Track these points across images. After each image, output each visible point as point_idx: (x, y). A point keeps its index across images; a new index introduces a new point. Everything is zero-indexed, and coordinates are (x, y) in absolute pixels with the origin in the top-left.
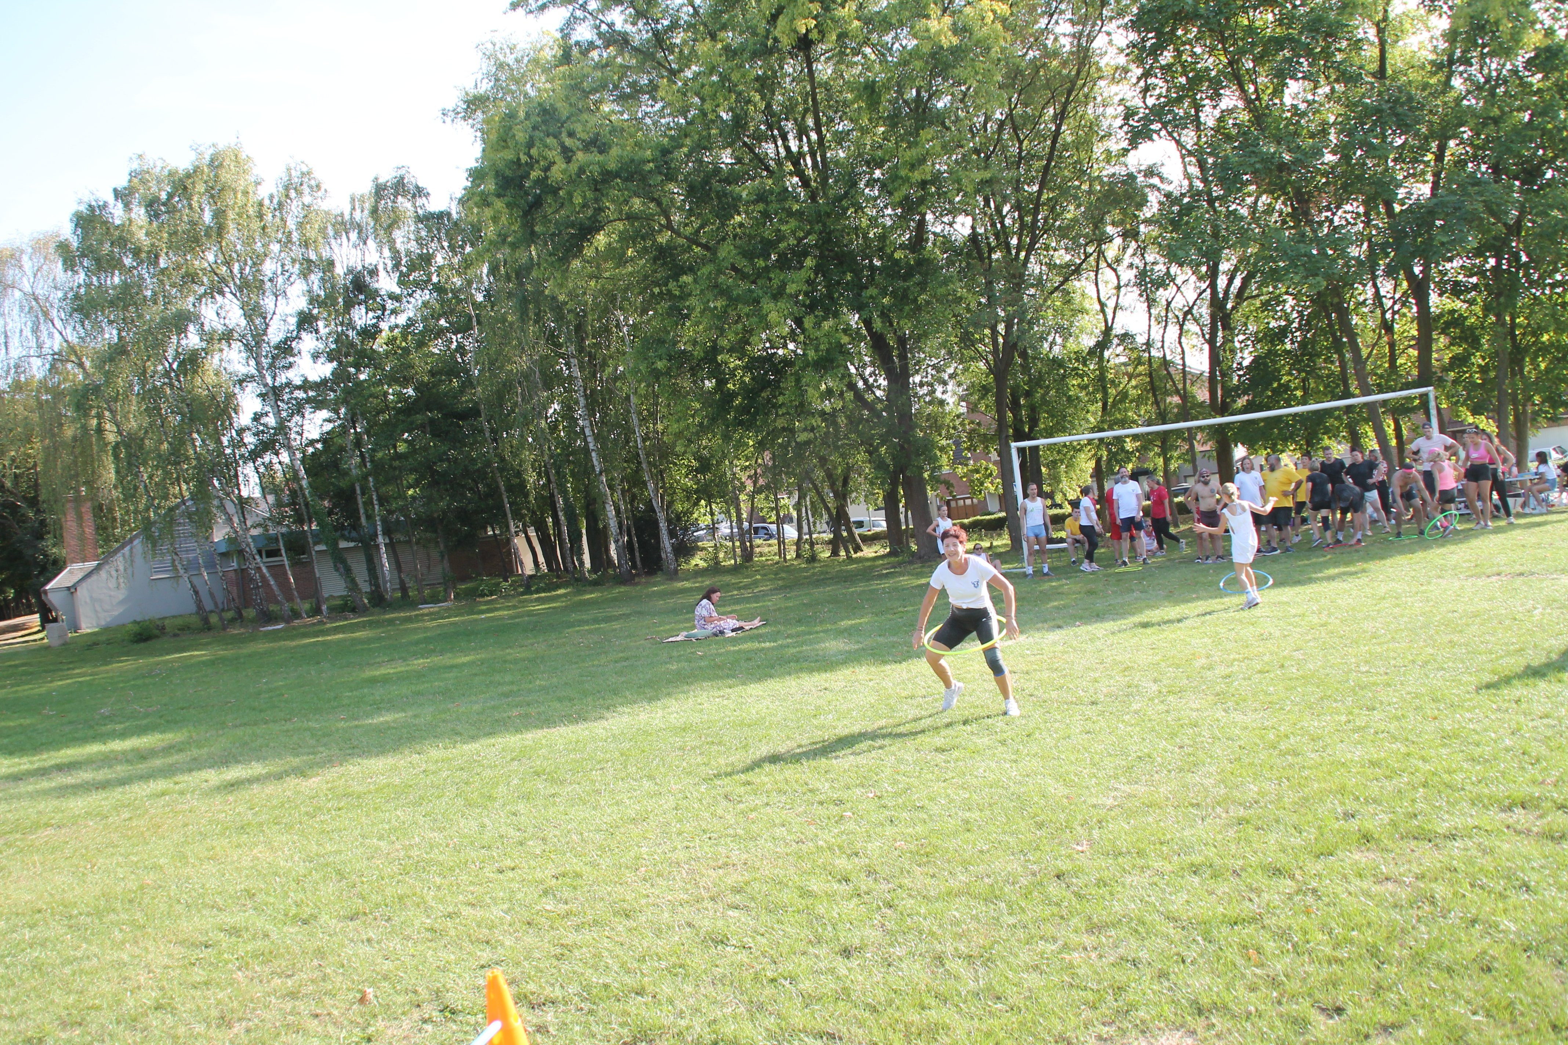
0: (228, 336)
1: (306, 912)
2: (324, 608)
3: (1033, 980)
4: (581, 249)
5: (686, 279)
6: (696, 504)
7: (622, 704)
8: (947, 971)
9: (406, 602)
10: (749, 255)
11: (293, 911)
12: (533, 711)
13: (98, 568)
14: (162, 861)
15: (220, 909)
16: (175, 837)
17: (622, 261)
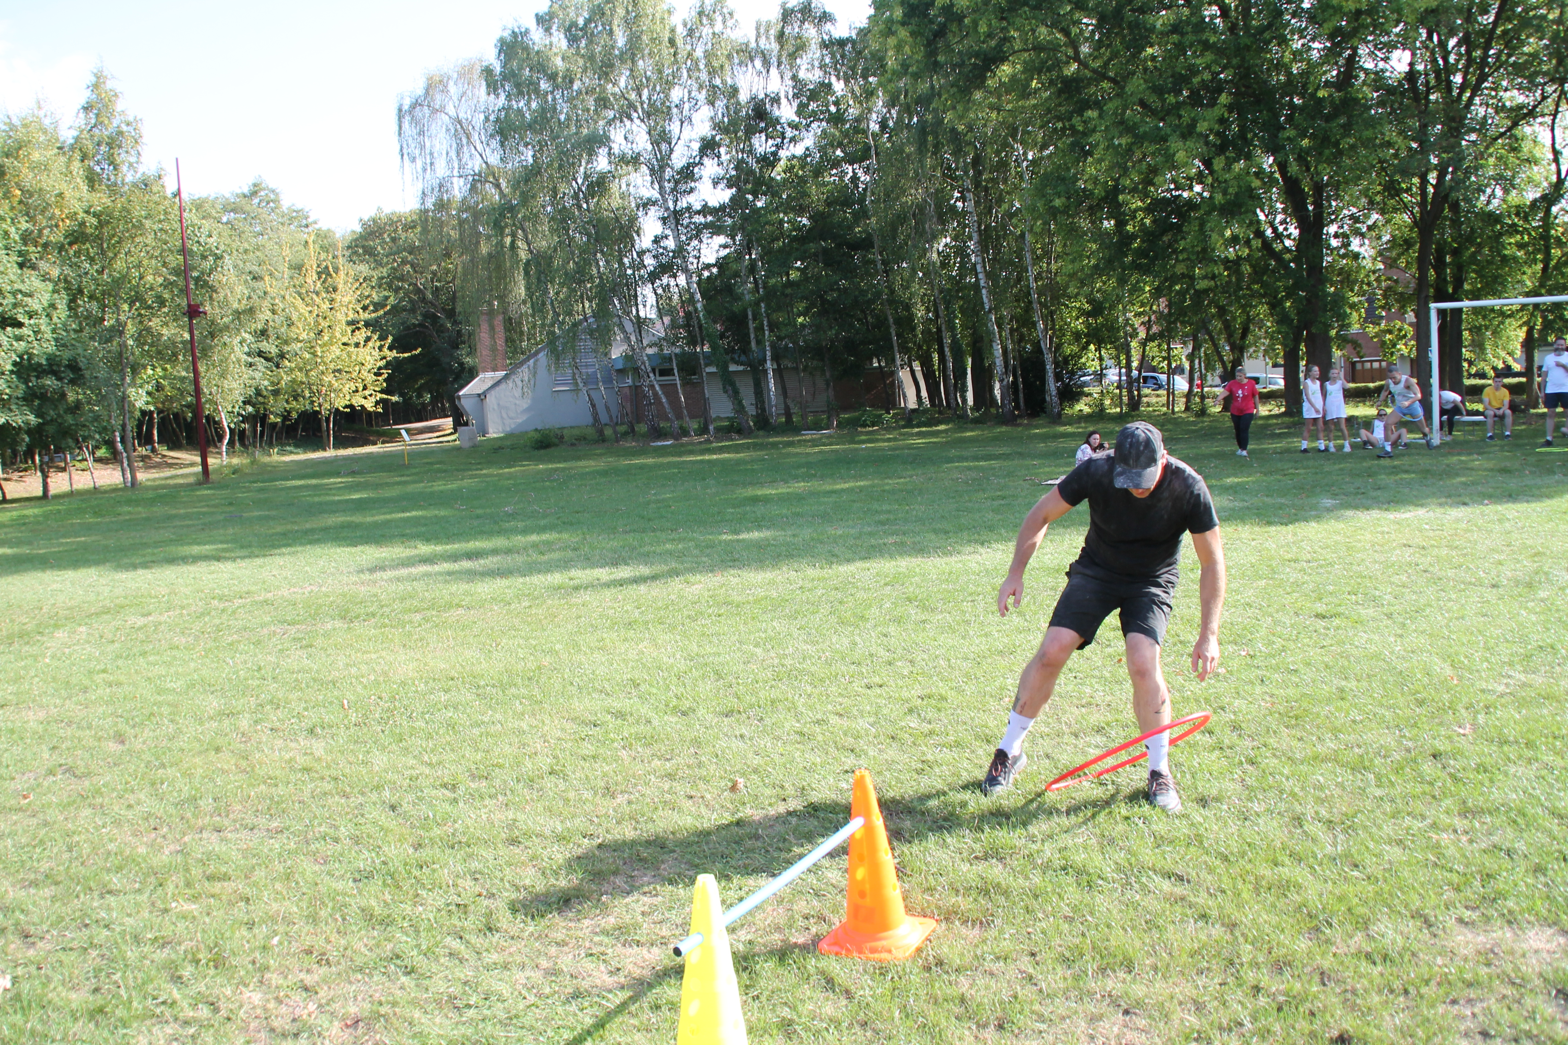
0: (635, 160)
1: (686, 704)
2: (711, 428)
3: (1394, 853)
4: (984, 79)
5: (1092, 114)
6: (1085, 348)
7: (996, 541)
8: (1305, 832)
9: (790, 427)
10: (1159, 91)
11: (674, 702)
12: (908, 540)
13: (506, 377)
14: (558, 647)
15: (607, 694)
16: (569, 627)
17: (1025, 93)
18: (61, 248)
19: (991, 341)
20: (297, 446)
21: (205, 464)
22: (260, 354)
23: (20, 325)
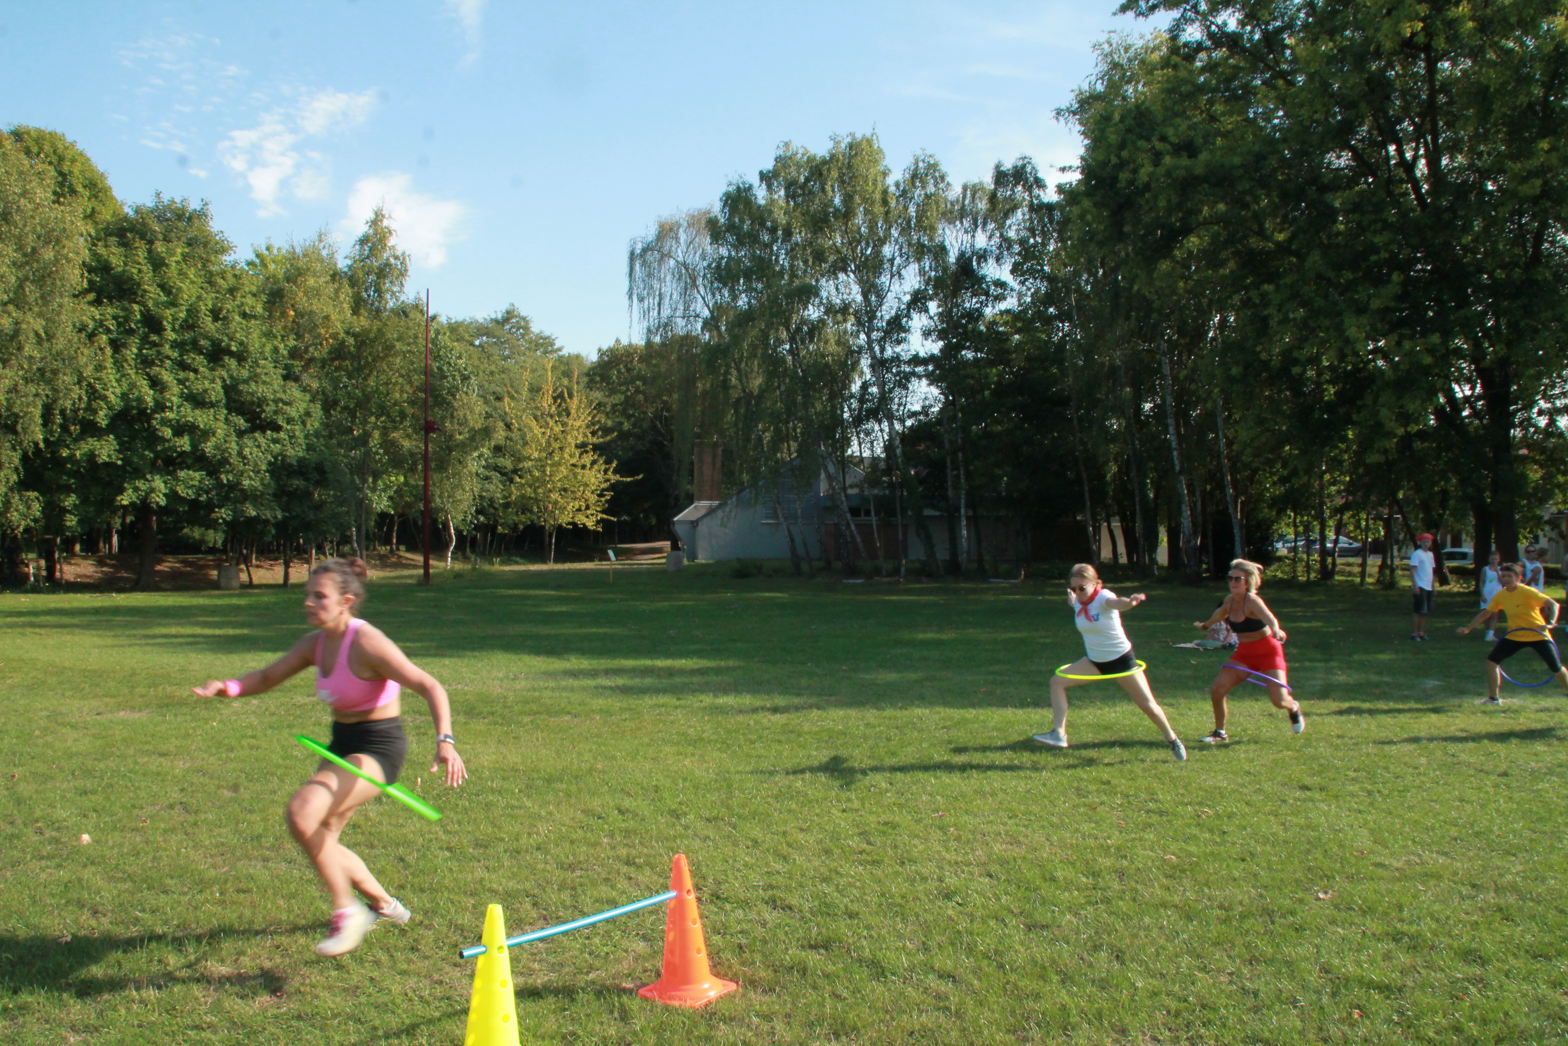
0: (845, 309)
2: (903, 569)
4: (1171, 250)
5: (1268, 287)
9: (981, 573)
13: (720, 506)
18: (324, 363)
19: (1180, 503)
20: (523, 556)
21: (426, 566)
22: (496, 468)
23: (277, 428)
